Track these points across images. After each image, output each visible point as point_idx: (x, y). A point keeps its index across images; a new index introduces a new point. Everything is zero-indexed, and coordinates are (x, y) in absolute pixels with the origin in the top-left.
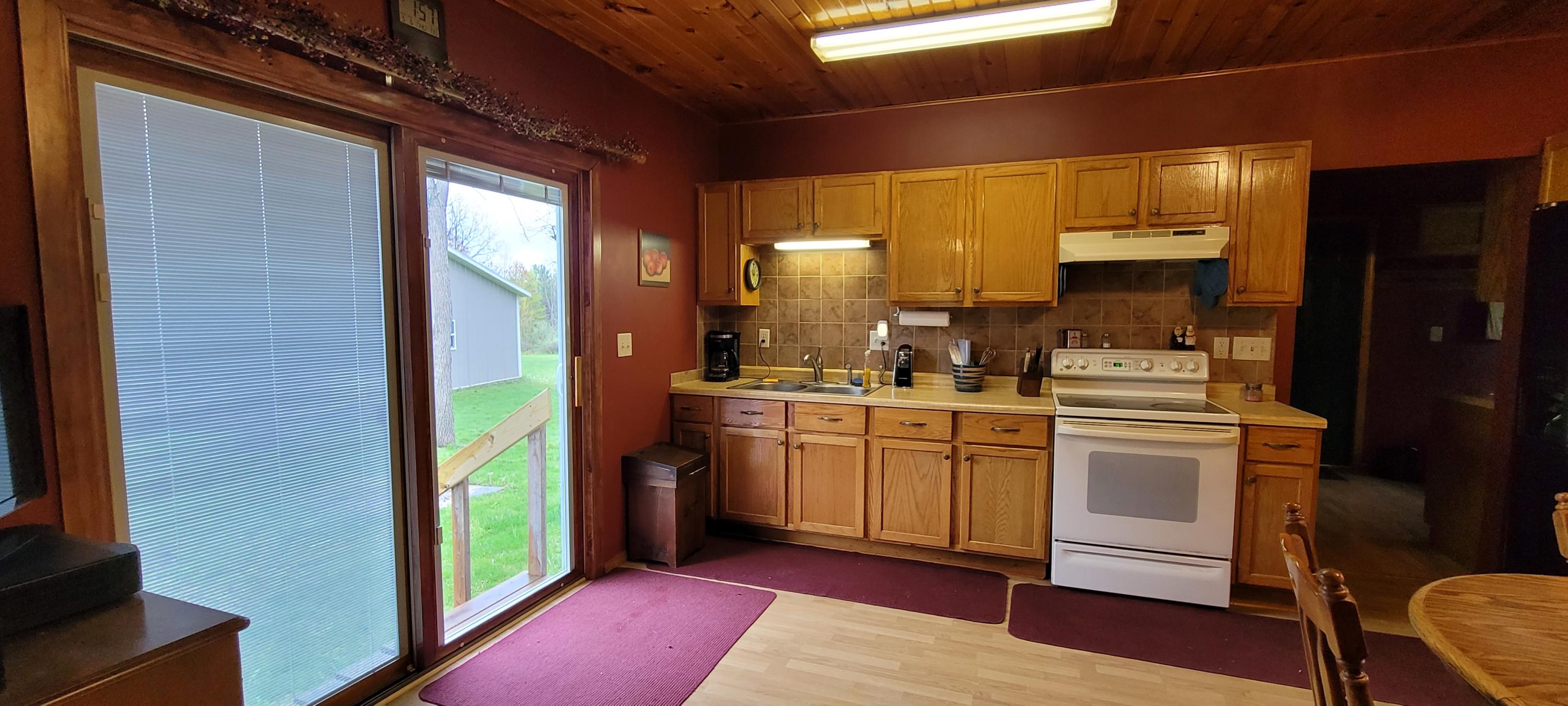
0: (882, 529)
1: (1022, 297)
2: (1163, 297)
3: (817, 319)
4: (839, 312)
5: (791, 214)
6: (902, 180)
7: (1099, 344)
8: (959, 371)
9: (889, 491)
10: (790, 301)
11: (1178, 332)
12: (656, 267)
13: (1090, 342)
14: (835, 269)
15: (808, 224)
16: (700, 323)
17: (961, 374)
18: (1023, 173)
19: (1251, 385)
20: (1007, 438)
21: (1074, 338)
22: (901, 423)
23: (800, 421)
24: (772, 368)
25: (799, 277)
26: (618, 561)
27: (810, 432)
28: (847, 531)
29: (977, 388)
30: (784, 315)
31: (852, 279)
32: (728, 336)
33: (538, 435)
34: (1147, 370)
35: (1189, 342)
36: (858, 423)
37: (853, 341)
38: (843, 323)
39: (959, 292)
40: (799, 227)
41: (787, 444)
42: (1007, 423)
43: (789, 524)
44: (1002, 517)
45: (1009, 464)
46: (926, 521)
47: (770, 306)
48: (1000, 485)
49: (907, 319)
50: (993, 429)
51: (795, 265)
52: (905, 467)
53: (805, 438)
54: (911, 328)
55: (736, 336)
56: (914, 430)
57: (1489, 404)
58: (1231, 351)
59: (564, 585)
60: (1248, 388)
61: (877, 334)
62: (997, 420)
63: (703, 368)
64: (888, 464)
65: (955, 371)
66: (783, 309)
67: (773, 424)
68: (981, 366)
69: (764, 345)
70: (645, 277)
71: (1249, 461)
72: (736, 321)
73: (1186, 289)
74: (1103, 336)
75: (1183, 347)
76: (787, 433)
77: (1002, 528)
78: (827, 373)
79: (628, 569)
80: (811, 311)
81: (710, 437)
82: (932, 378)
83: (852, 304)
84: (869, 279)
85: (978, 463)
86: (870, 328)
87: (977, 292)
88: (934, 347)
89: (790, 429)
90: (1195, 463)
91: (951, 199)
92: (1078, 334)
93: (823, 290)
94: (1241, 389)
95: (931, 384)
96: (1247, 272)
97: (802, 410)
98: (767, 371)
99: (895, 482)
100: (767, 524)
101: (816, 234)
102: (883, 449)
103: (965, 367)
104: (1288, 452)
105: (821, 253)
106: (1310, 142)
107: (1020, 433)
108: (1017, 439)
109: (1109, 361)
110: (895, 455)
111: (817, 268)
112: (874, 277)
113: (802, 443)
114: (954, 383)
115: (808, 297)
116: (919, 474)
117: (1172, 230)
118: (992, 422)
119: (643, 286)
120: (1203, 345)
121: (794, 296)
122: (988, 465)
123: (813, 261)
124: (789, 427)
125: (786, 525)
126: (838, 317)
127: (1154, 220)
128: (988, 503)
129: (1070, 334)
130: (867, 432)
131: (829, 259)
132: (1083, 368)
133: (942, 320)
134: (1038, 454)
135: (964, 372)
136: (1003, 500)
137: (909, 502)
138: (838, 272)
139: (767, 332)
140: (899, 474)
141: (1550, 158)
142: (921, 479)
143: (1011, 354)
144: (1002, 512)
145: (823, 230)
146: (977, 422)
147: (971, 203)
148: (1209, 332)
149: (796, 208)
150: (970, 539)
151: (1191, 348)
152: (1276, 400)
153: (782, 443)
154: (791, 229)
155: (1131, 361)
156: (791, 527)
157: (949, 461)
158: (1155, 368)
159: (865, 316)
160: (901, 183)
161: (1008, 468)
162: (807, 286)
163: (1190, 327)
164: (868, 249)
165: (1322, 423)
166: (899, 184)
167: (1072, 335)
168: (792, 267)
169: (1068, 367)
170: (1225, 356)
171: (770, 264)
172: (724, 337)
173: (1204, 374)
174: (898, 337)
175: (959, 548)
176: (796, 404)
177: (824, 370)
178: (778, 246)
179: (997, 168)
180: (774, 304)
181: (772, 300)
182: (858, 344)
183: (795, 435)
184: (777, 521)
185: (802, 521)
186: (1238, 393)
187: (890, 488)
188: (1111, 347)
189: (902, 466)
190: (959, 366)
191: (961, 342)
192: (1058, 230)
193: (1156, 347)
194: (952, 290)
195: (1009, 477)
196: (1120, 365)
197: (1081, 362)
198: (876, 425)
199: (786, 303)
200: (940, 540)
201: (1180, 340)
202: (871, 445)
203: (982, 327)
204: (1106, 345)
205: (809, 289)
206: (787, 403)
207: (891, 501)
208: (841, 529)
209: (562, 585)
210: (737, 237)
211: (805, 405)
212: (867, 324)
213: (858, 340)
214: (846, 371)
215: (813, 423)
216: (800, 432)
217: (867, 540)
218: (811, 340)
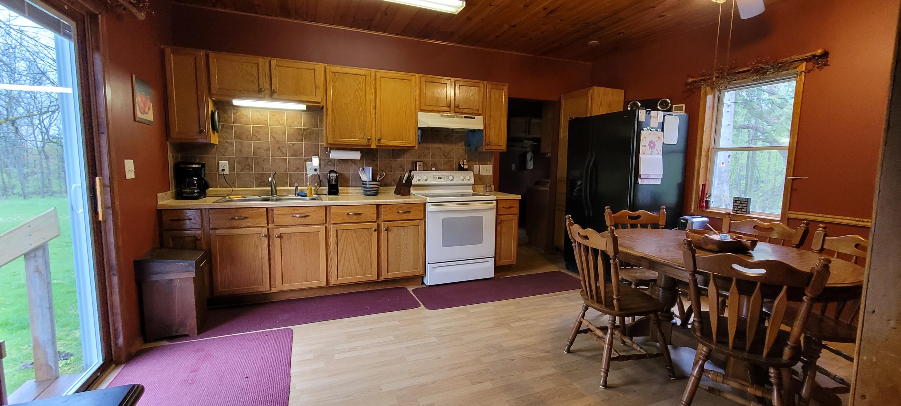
0: (338, 278)
1: (400, 143)
2: (455, 146)
3: (267, 155)
4: (284, 151)
5: (252, 81)
6: (333, 71)
7: (430, 169)
8: (366, 184)
9: (341, 255)
10: (245, 142)
11: (461, 163)
12: (145, 107)
13: (427, 168)
14: (280, 122)
15: (266, 89)
16: (170, 155)
17: (368, 186)
18: (400, 78)
19: (488, 185)
20: (405, 216)
21: (420, 165)
22: (348, 214)
23: (278, 220)
24: (234, 189)
25: (251, 125)
26: (139, 345)
27: (286, 226)
28: (315, 284)
29: (376, 194)
30: (241, 151)
31: (292, 130)
32: (197, 166)
33: (40, 253)
34: (452, 180)
35: (466, 167)
36: (320, 217)
37: (295, 169)
38: (287, 157)
39: (369, 140)
40: (260, 91)
41: (268, 236)
42: (405, 209)
43: (272, 289)
44: (404, 257)
45: (406, 229)
46: (364, 268)
47: (227, 145)
48: (402, 241)
49: (335, 155)
50: (398, 212)
51: (247, 117)
52: (350, 239)
53: (282, 230)
54: (333, 161)
55: (203, 166)
56: (355, 217)
57: (548, 189)
58: (479, 171)
59: (100, 374)
60: (486, 186)
61: (312, 164)
62: (400, 207)
63: (174, 190)
64: (340, 239)
65: (364, 184)
66: (239, 147)
67: (257, 224)
68: (378, 181)
69: (225, 173)
70: (139, 115)
71: (499, 215)
72: (197, 156)
73: (463, 143)
74: (432, 165)
75: (463, 169)
76: (268, 229)
77: (404, 263)
78: (279, 190)
79: (151, 348)
80: (262, 149)
81: (201, 239)
82: (348, 190)
83: (293, 145)
84: (304, 130)
85: (390, 231)
86: (306, 161)
87: (379, 140)
88: (349, 171)
89: (271, 226)
90: (482, 217)
91: (362, 86)
92: (422, 164)
93: (271, 136)
94: (484, 187)
95: (348, 193)
96: (490, 136)
97: (279, 212)
98: (230, 191)
99: (345, 249)
100: (256, 292)
101: (274, 97)
102: (337, 230)
103: (369, 182)
104: (510, 209)
105: (268, 111)
106: (508, 84)
107: (411, 213)
108: (410, 216)
109: (436, 176)
110: (344, 233)
111: (265, 121)
112: (307, 129)
113: (281, 234)
114: (363, 192)
115: (259, 140)
116: (359, 242)
117: (463, 116)
118: (397, 209)
119: (138, 122)
120: (470, 169)
121: (248, 138)
122: (396, 231)
123: (262, 116)
124: (269, 225)
125: (270, 289)
126: (283, 153)
127: (457, 110)
128: (396, 252)
129: (418, 164)
130: (326, 222)
131: (274, 115)
132: (426, 180)
133: (356, 156)
134: (419, 223)
135: (370, 184)
136: (404, 249)
137: (354, 259)
138: (282, 124)
139: (227, 163)
140: (347, 244)
141: (563, 102)
142: (360, 244)
143: (389, 174)
144: (404, 254)
145: (279, 95)
146: (390, 209)
147: (373, 90)
148: (472, 162)
149: (257, 77)
150: (388, 273)
151: (466, 170)
152: (495, 191)
153: (265, 236)
154: (253, 91)
155: (445, 176)
156: (274, 290)
157: (376, 232)
158: (454, 179)
159: (303, 153)
160: (332, 72)
161: (406, 231)
162: (258, 132)
163: (465, 161)
164: (303, 111)
165: (519, 197)
166: (331, 73)
167: (419, 164)
168: (245, 118)
169: (419, 180)
170: (478, 174)
171: (226, 115)
172: (194, 166)
173: (472, 181)
174: (325, 166)
175: (382, 278)
176: (274, 209)
177: (277, 188)
178: (236, 102)
179: (388, 73)
180: (231, 143)
181: (229, 141)
182: (298, 171)
183: (275, 229)
184: (265, 288)
185: (282, 284)
186: (482, 189)
187: (342, 253)
188: (436, 170)
189: (349, 238)
190: (366, 181)
191: (366, 168)
192: (417, 111)
193: (453, 170)
194: (365, 138)
195: (406, 236)
196: (441, 178)
197: (425, 178)
198: (332, 217)
199: (242, 143)
200: (372, 276)
201: (462, 166)
202: (328, 230)
203: (374, 160)
204: (433, 169)
205: (260, 134)
206: (267, 208)
207: (342, 261)
208: (311, 283)
209: (99, 374)
210: (206, 92)
211: (282, 209)
212: (304, 158)
213: (298, 168)
214: (294, 188)
215: (289, 220)
216: (278, 227)
217: (328, 286)
218: (263, 169)
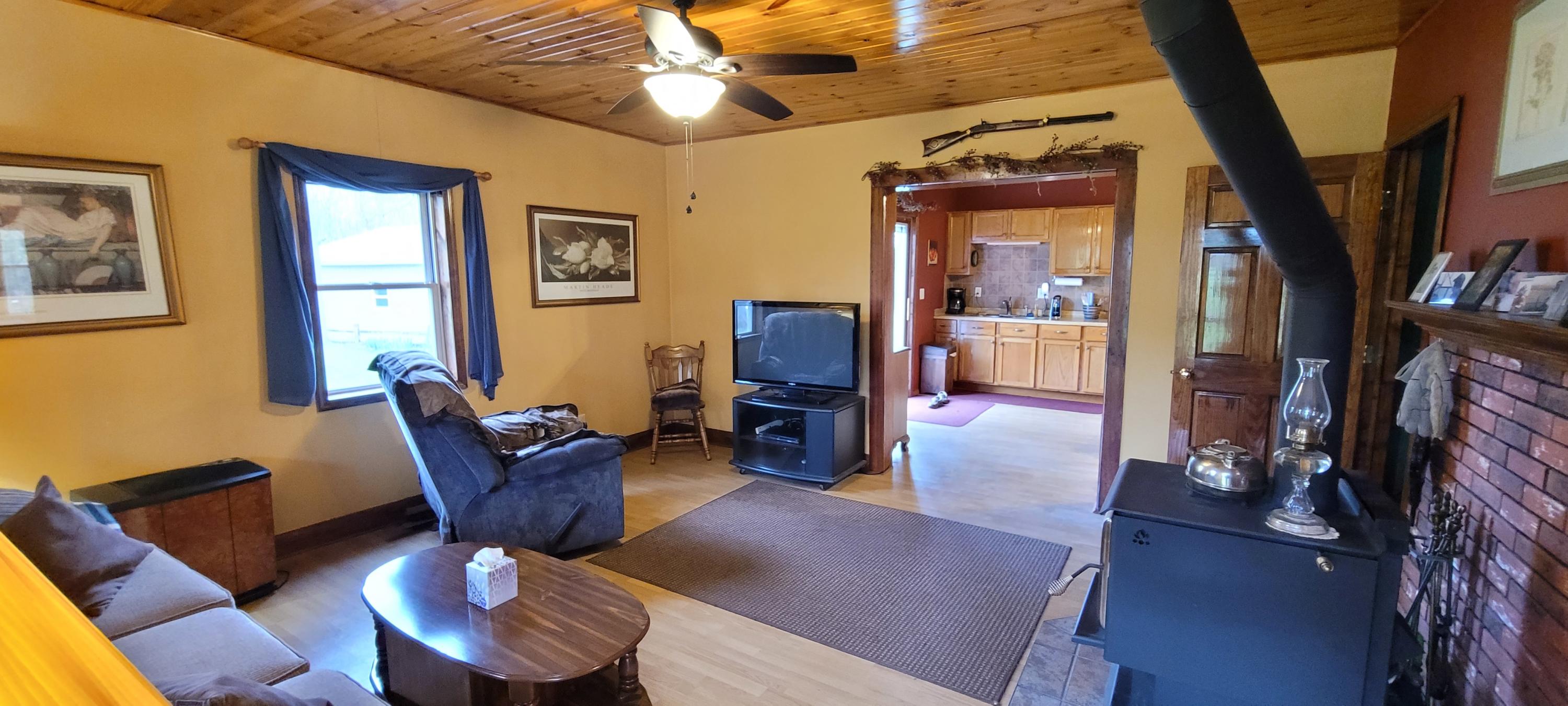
0: (1044, 386)
3: (1008, 282)
4: (1021, 278)
5: (999, 228)
6: (1059, 213)
10: (994, 273)
12: (933, 256)
15: (1007, 233)
16: (946, 284)
17: (1087, 311)
22: (1055, 332)
23: (1003, 331)
24: (983, 308)
25: (999, 259)
27: (1008, 337)
28: (1025, 386)
29: (1095, 317)
30: (990, 280)
31: (1029, 261)
36: (1033, 333)
37: (1028, 294)
38: (1023, 284)
39: (1089, 268)
41: (995, 343)
43: (995, 382)
46: (1067, 379)
47: (981, 276)
49: (1060, 282)
50: (1100, 333)
51: (998, 253)
53: (1005, 340)
54: (1061, 287)
55: (964, 292)
56: (1062, 336)
61: (1042, 290)
63: (945, 308)
64: (1048, 352)
65: (1084, 310)
66: (989, 277)
67: (989, 333)
68: (1098, 305)
69: (979, 296)
70: (930, 262)
72: (964, 283)
76: (996, 338)
80: (1005, 278)
81: (955, 341)
83: (1029, 274)
84: (1038, 260)
85: (1093, 350)
86: (1038, 287)
87: (1099, 268)
88: (1072, 296)
89: (997, 336)
93: (1013, 267)
95: (1071, 316)
97: (1004, 327)
99: (1051, 361)
100: (984, 382)
101: (1012, 237)
102: (1045, 345)
103: (1089, 308)
105: (1012, 247)
110: (1051, 348)
111: (1009, 255)
112: (1041, 260)
113: (1003, 342)
114: (1083, 315)
115: (1004, 271)
116: (1063, 357)
118: (1099, 330)
121: (996, 270)
122: (1098, 351)
123: (1008, 252)
125: (993, 384)
126: (1021, 281)
128: (1097, 370)
130: (1037, 337)
131: (1017, 251)
133: (1079, 282)
135: (1089, 310)
137: (1058, 369)
138: (1022, 257)
139: (980, 288)
140: (1053, 357)
142: (1064, 359)
145: (1016, 236)
146: (1093, 330)
147: (1095, 224)
149: (1002, 226)
150: (1087, 387)
153: (993, 343)
154: (999, 236)
156: (996, 384)
157: (1079, 350)
159: (1036, 280)
164: (1039, 246)
166: (1058, 215)
168: (995, 255)
171: (983, 253)
172: (960, 291)
174: (1054, 291)
175: (1082, 392)
176: (1001, 324)
177: (1013, 309)
178: (990, 244)
180: (984, 274)
181: (987, 272)
183: (1000, 339)
184: (989, 381)
185: (1002, 381)
187: (1048, 364)
189: (1055, 353)
190: (1086, 308)
191: (1088, 294)
194: (1084, 267)
198: (1042, 333)
199: (991, 273)
202: (1039, 343)
203: (1100, 286)
206: (996, 322)
207: (1048, 370)
208: (1022, 384)
212: (1036, 284)
213: (1031, 294)
215: (1010, 332)
216: (1003, 337)
217: (1034, 389)
218: (1004, 293)
